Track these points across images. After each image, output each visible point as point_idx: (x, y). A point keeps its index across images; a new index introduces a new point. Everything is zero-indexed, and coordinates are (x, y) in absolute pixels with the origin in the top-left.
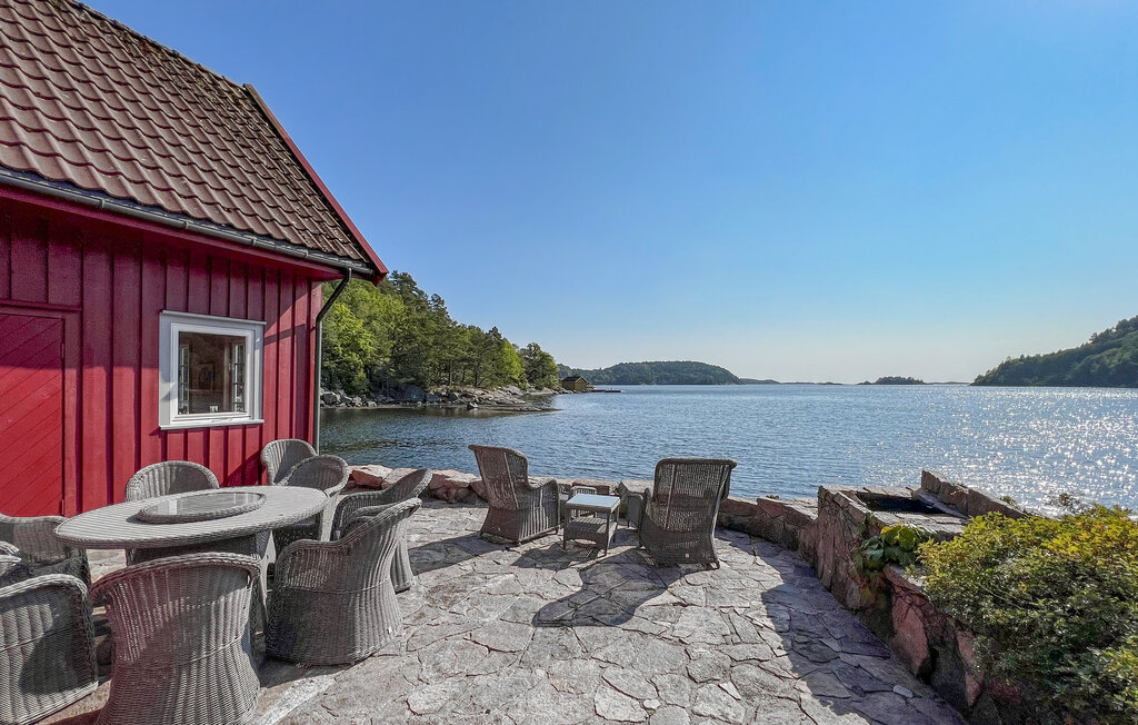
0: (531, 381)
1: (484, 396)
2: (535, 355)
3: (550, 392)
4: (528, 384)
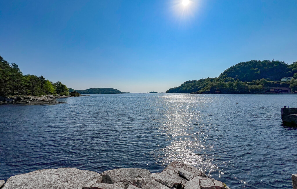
0: (58, 93)
1: (35, 99)
2: (60, 85)
3: (65, 96)
4: (57, 94)
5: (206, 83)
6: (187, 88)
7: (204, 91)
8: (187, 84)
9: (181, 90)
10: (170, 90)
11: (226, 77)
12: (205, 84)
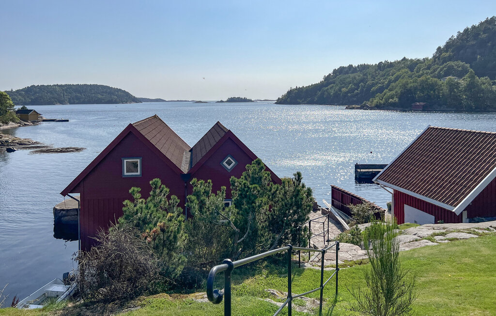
5: (395, 76)
6: (340, 90)
7: (382, 102)
8: (342, 77)
9: (323, 94)
10: (290, 93)
11: (450, 59)
12: (393, 78)
